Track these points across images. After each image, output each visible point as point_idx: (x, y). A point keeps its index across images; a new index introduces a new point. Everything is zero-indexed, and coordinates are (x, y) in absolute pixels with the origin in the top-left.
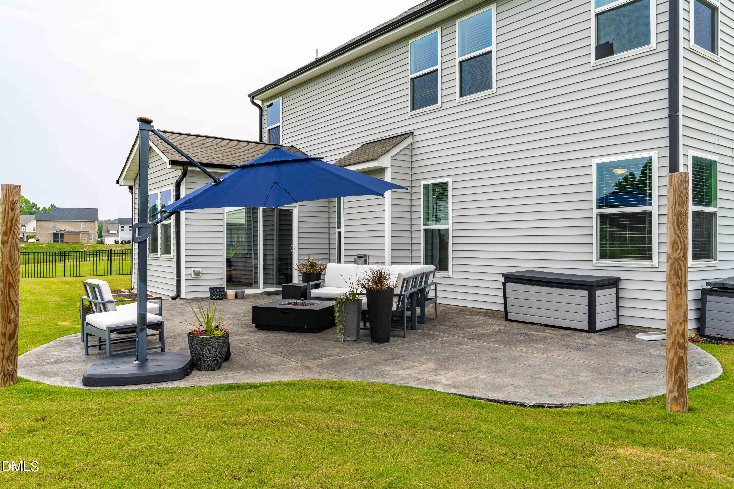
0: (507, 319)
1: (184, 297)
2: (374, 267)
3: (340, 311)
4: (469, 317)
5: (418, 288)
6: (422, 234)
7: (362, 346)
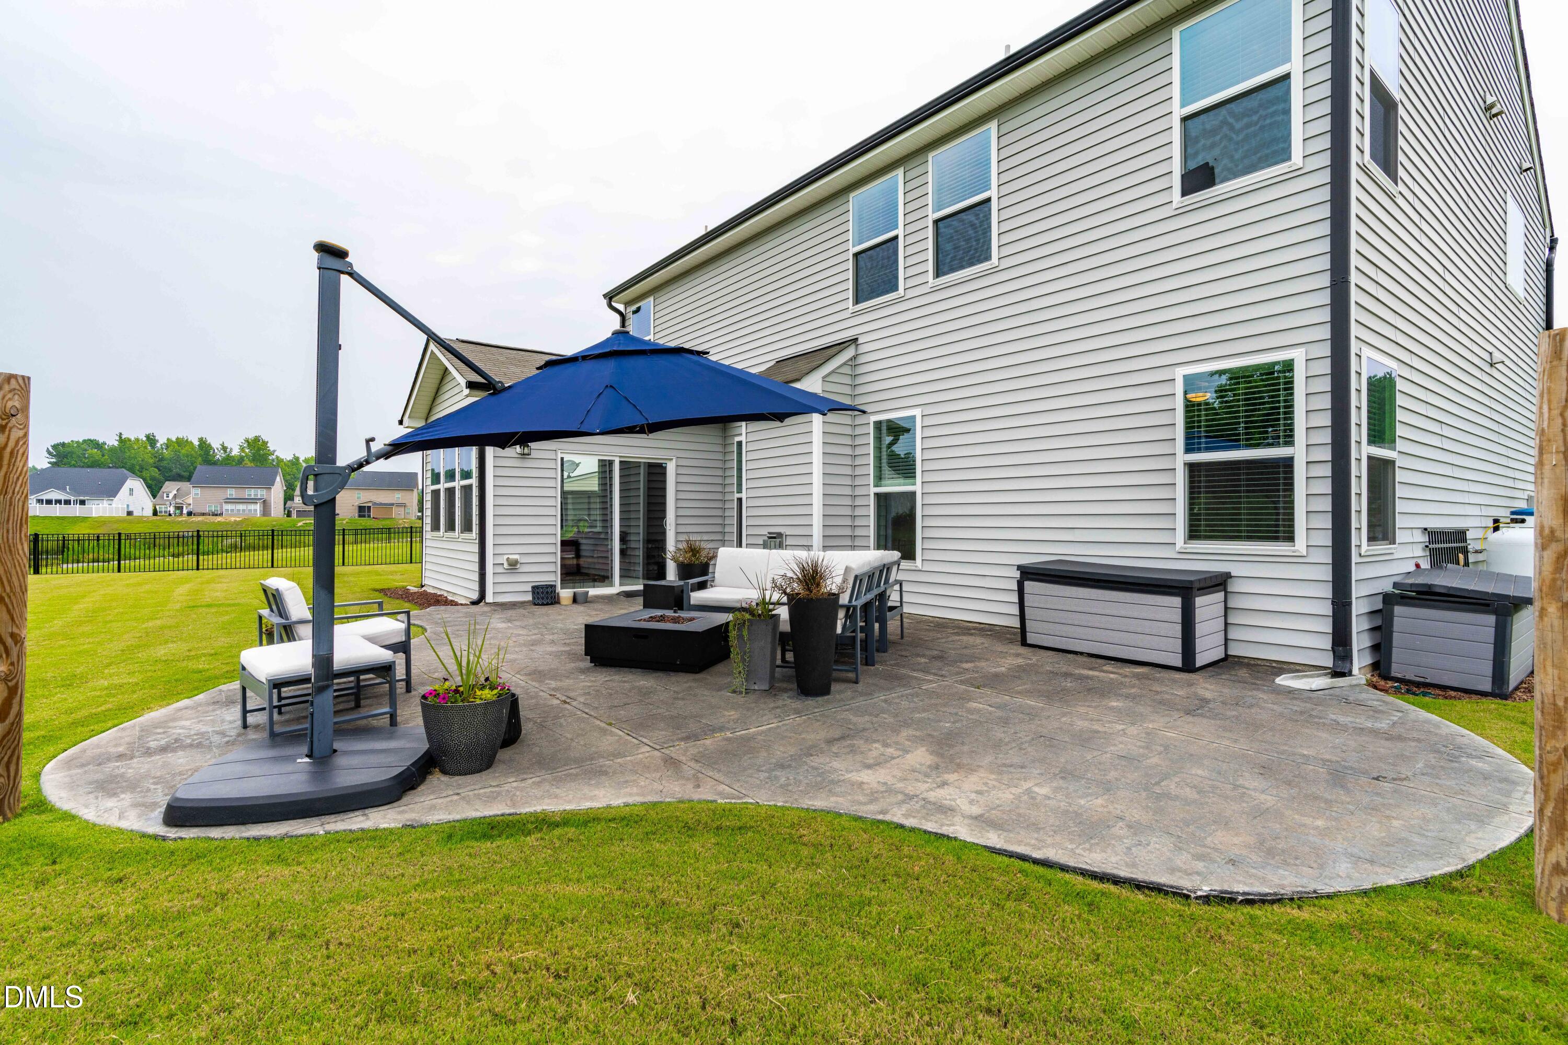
0: (1024, 643)
1: (491, 601)
2: (803, 554)
3: (740, 637)
4: (958, 638)
5: (876, 592)
6: (872, 501)
7: (780, 703)
